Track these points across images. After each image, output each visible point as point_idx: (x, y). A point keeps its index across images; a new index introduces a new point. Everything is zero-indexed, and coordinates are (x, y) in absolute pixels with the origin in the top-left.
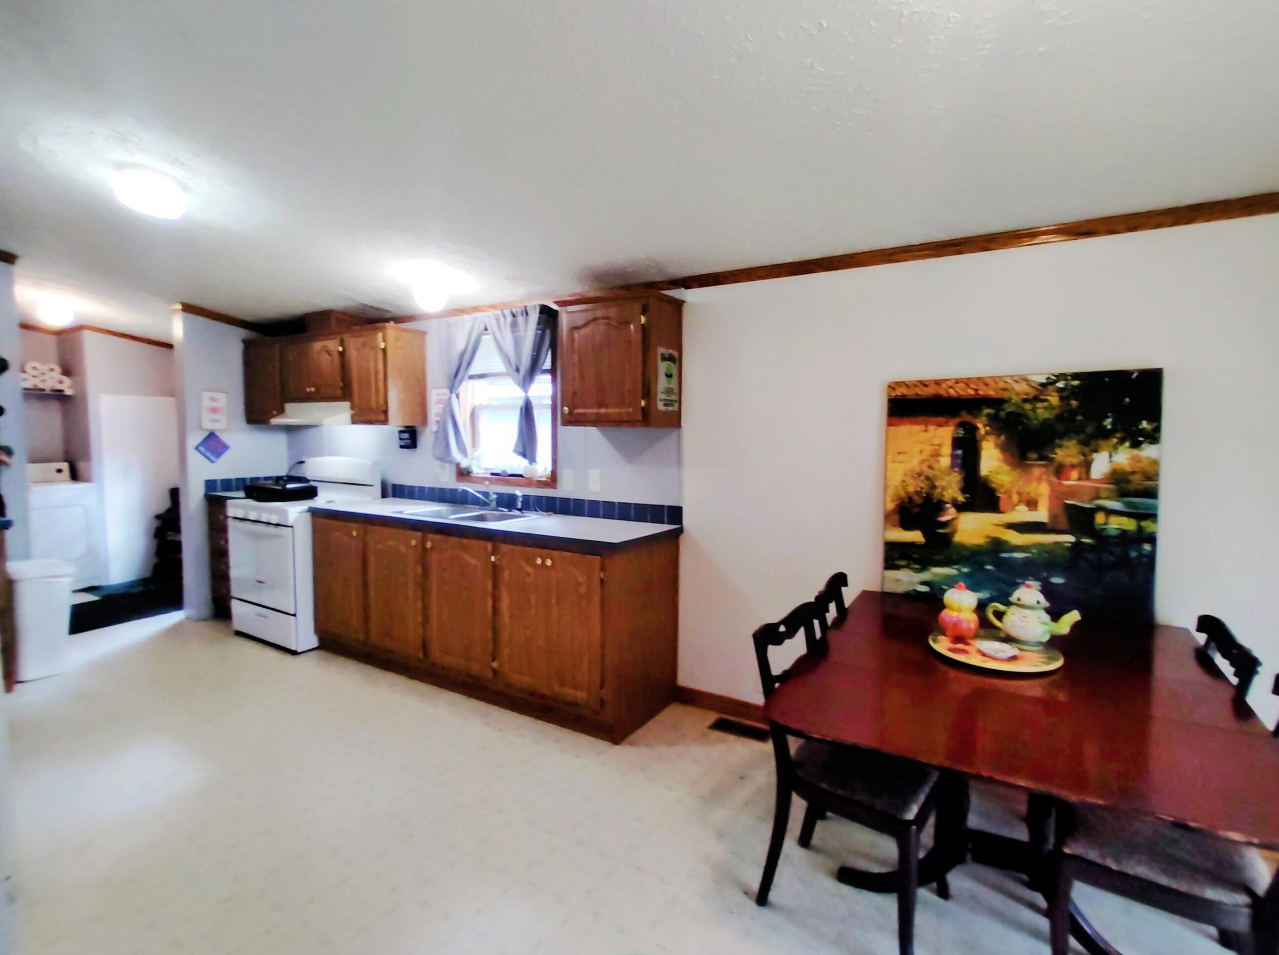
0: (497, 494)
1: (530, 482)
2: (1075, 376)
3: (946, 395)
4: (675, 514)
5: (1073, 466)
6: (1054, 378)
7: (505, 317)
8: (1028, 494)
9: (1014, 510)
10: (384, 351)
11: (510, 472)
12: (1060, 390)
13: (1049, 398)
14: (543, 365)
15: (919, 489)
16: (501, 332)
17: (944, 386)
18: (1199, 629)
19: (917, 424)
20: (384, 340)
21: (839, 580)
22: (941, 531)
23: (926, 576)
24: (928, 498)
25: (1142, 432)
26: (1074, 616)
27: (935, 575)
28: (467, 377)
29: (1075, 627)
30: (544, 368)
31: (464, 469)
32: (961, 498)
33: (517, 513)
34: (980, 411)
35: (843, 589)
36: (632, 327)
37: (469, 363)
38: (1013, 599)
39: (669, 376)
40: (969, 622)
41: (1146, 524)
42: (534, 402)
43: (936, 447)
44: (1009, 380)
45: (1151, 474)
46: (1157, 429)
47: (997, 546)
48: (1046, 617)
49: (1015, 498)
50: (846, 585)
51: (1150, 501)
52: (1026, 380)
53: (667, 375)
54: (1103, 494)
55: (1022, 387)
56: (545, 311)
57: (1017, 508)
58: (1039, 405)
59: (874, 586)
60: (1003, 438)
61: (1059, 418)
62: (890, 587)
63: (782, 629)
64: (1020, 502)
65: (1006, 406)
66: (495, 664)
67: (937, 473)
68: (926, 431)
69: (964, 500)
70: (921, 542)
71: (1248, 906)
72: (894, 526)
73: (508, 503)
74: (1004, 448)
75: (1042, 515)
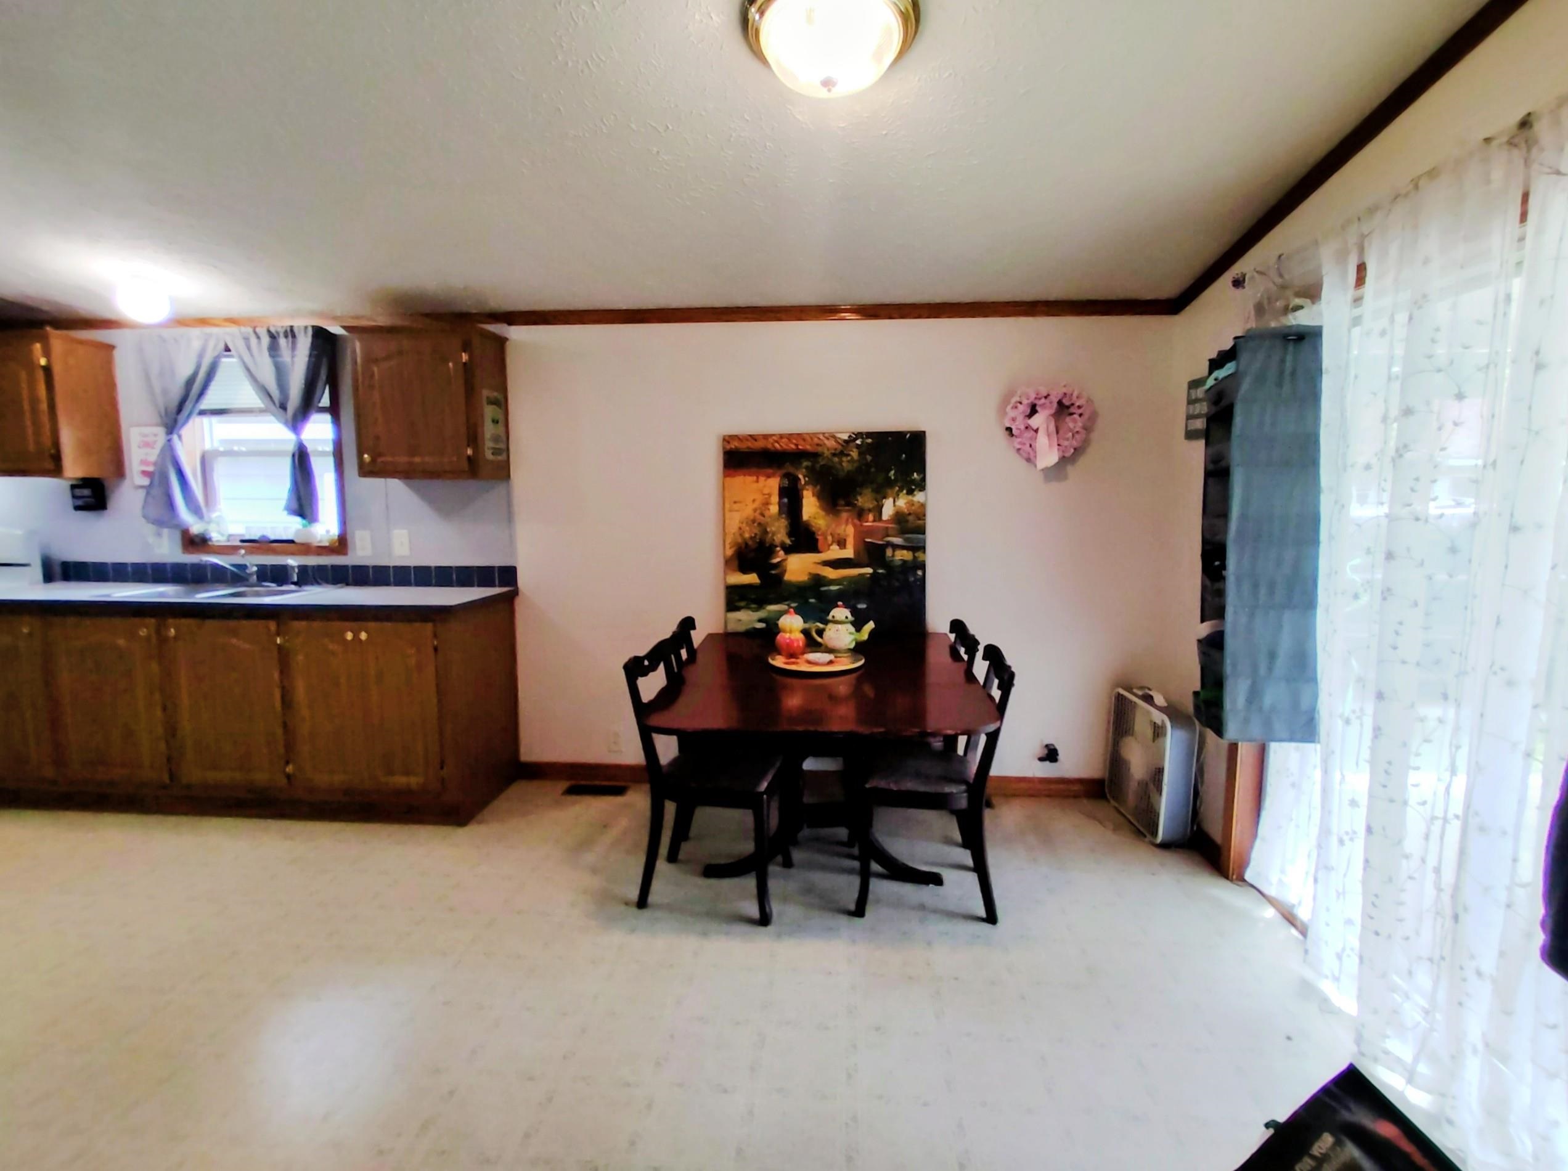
0: (257, 565)
1: (306, 549)
2: (869, 435)
3: (773, 449)
4: (508, 575)
5: (870, 510)
6: (854, 436)
7: (258, 337)
8: (839, 534)
9: (829, 549)
10: (48, 370)
11: (273, 537)
12: (858, 446)
13: (851, 453)
14: (319, 402)
15: (753, 535)
16: (252, 355)
17: (771, 440)
18: (951, 631)
19: (750, 475)
20: (47, 353)
21: (688, 624)
22: (773, 572)
23: (762, 614)
24: (762, 543)
25: (913, 482)
26: (871, 625)
27: (769, 611)
28: (197, 411)
29: (872, 633)
30: (321, 405)
31: (197, 536)
32: (788, 541)
33: (293, 587)
34: (801, 463)
35: (692, 632)
36: (451, 364)
37: (201, 394)
38: (830, 617)
39: (495, 422)
40: (798, 640)
41: (919, 554)
42: (310, 448)
43: (767, 496)
44: (821, 437)
45: (920, 514)
46: (924, 479)
47: (817, 581)
48: (852, 629)
49: (830, 538)
50: (694, 628)
51: (921, 536)
52: (834, 437)
53: (493, 421)
54: (890, 532)
55: (831, 443)
56: (321, 336)
57: (831, 547)
58: (844, 459)
59: (717, 628)
60: (818, 487)
61: (859, 470)
62: (732, 627)
63: (646, 663)
64: (833, 542)
65: (820, 459)
66: (289, 769)
67: (769, 520)
68: (757, 481)
69: (790, 543)
70: (757, 583)
71: (965, 792)
72: (734, 571)
73: (278, 576)
74: (820, 496)
75: (848, 553)
